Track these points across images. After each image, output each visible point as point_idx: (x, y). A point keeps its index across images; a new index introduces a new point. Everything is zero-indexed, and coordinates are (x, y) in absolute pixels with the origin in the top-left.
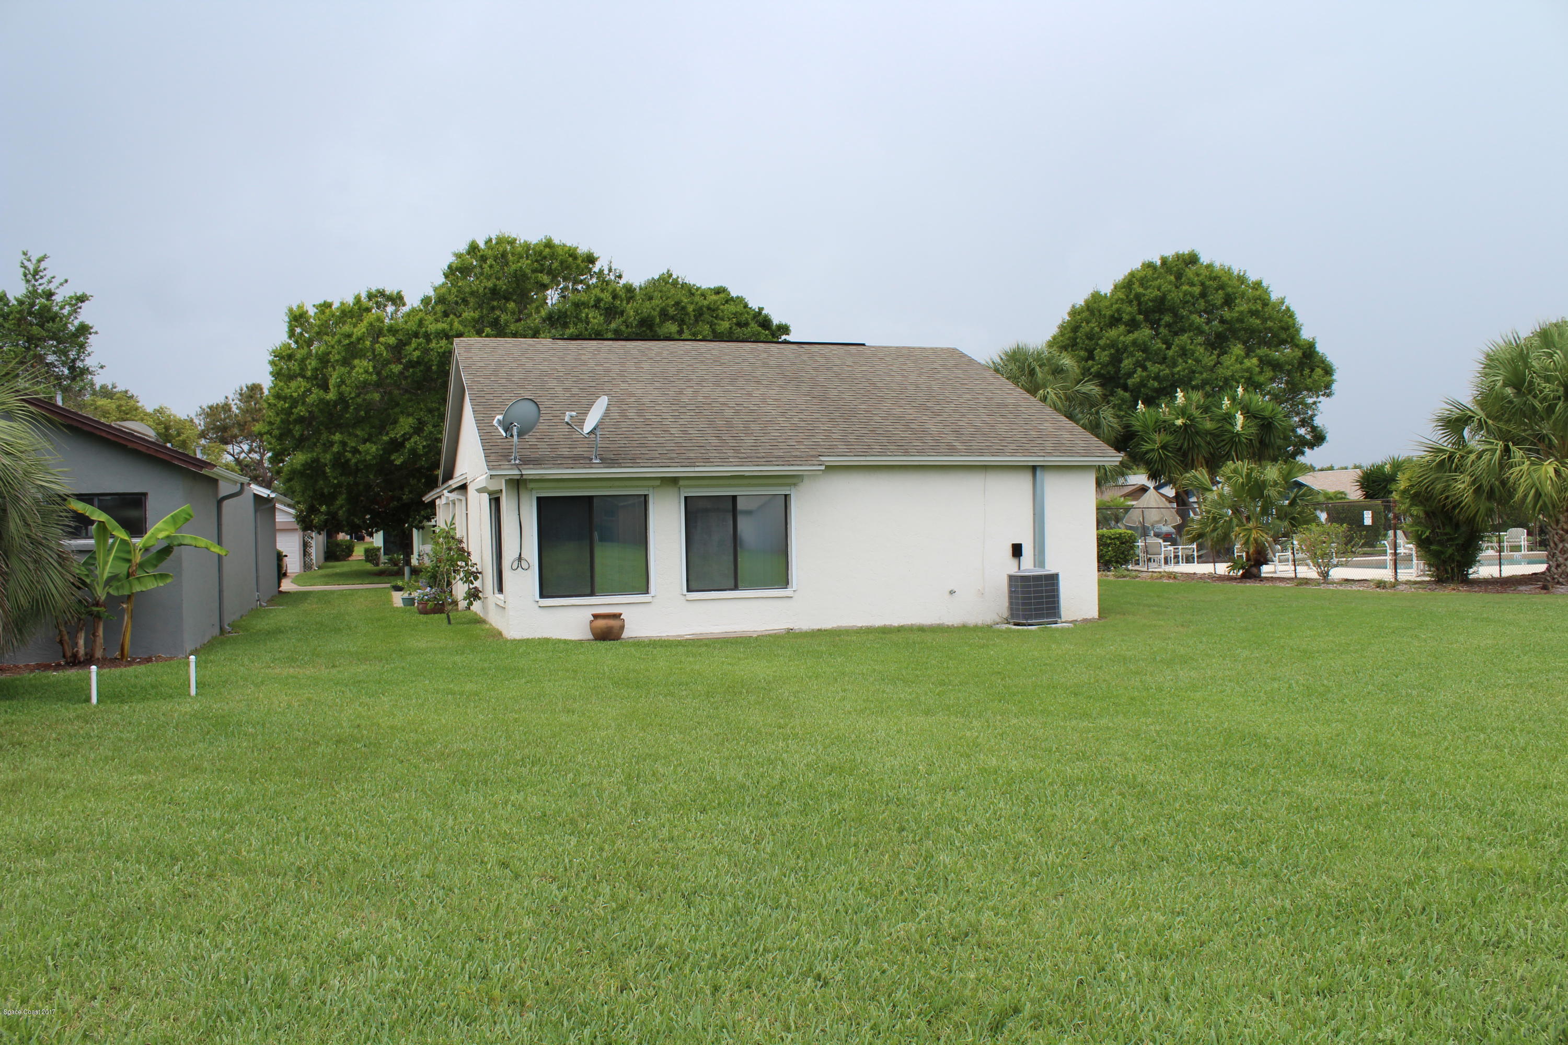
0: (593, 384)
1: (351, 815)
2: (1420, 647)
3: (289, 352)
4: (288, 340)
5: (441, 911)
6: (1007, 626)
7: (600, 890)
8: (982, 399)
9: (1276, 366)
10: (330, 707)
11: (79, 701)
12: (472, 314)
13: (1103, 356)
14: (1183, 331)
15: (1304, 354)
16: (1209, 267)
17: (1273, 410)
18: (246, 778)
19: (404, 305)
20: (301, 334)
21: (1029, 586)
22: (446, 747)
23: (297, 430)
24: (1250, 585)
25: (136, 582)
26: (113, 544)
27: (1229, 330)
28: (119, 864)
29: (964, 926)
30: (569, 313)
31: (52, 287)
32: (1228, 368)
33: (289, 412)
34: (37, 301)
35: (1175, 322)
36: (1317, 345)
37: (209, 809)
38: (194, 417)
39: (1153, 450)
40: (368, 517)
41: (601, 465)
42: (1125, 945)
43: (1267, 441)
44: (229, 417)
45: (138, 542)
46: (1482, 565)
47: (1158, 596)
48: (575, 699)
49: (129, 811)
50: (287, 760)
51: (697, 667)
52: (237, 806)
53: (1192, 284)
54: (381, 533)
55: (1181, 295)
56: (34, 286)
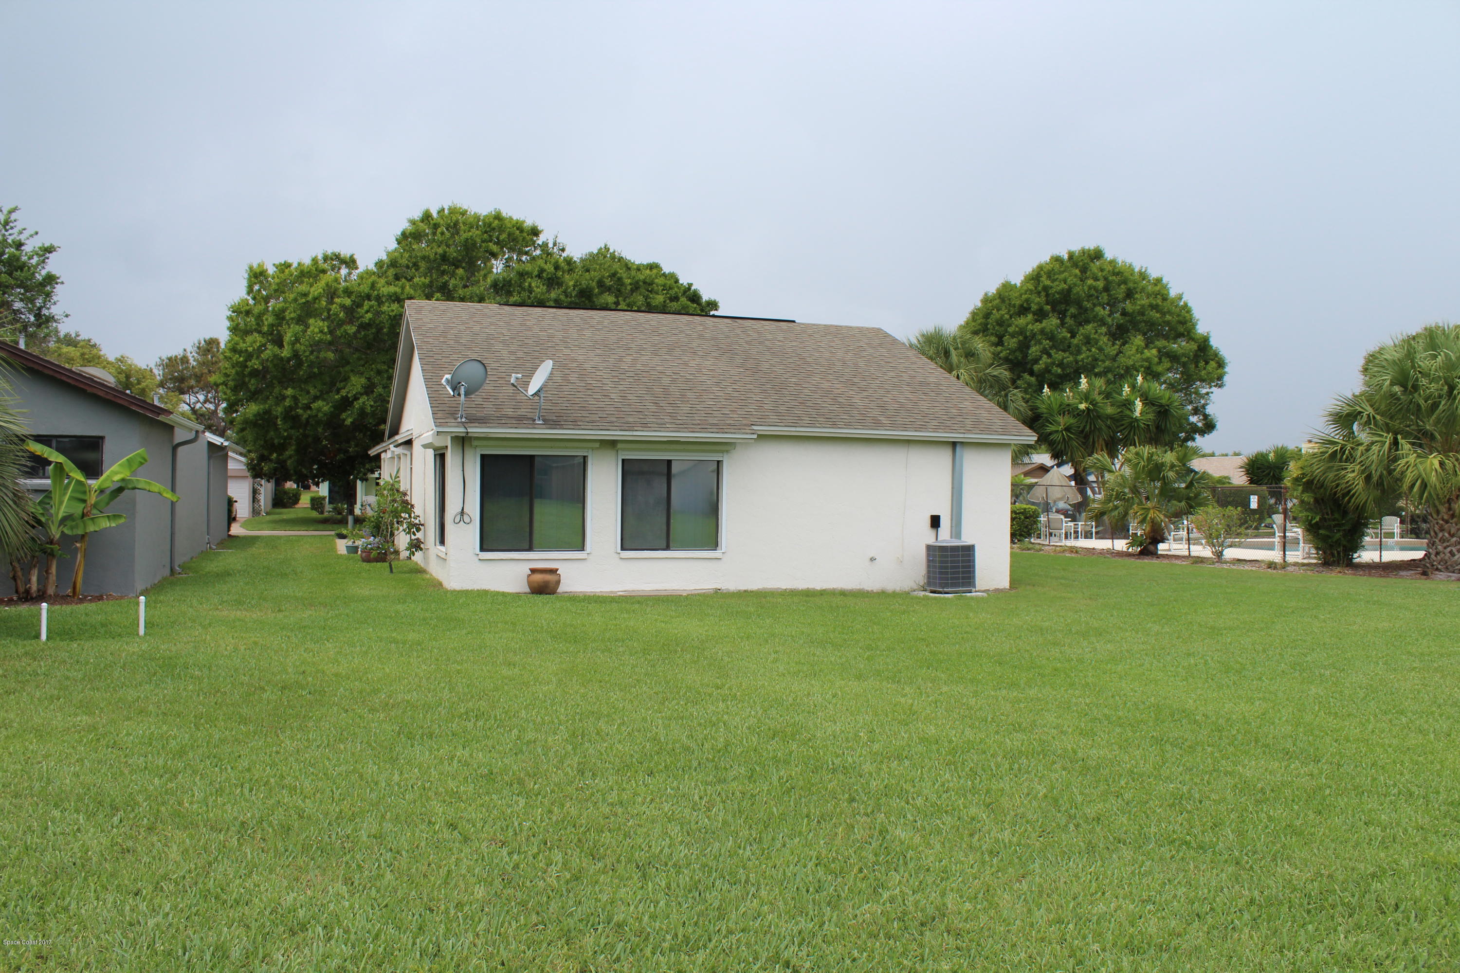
0: (537, 349)
1: (296, 766)
2: (1321, 627)
3: (248, 308)
4: (246, 296)
5: (389, 876)
6: (923, 593)
7: (552, 857)
8: (905, 377)
9: (1174, 358)
10: (276, 652)
11: (28, 637)
12: (423, 279)
13: (1011, 343)
14: (1087, 322)
15: (1198, 347)
16: (1113, 262)
17: (1170, 398)
18: (191, 722)
19: (357, 268)
20: (259, 290)
21: (947, 556)
22: (390, 697)
23: (253, 384)
24: (1147, 561)
25: (90, 523)
26: (69, 484)
27: (1130, 322)
28: (57, 813)
29: (930, 910)
30: (513, 282)
31: (22, 237)
32: (1130, 358)
33: (244, 365)
34: (7, 250)
35: (1080, 314)
36: (1211, 339)
37: (153, 755)
38: (153, 367)
39: (1057, 431)
40: (315, 467)
41: (544, 426)
42: (1099, 936)
43: (1163, 427)
44: (187, 368)
45: (94, 483)
46: (1367, 550)
47: (1064, 570)
48: (515, 652)
49: (71, 754)
50: (232, 705)
51: (632, 623)
52: (181, 753)
53: (1096, 279)
54: (326, 484)
55: (1086, 288)
56: (4, 235)
